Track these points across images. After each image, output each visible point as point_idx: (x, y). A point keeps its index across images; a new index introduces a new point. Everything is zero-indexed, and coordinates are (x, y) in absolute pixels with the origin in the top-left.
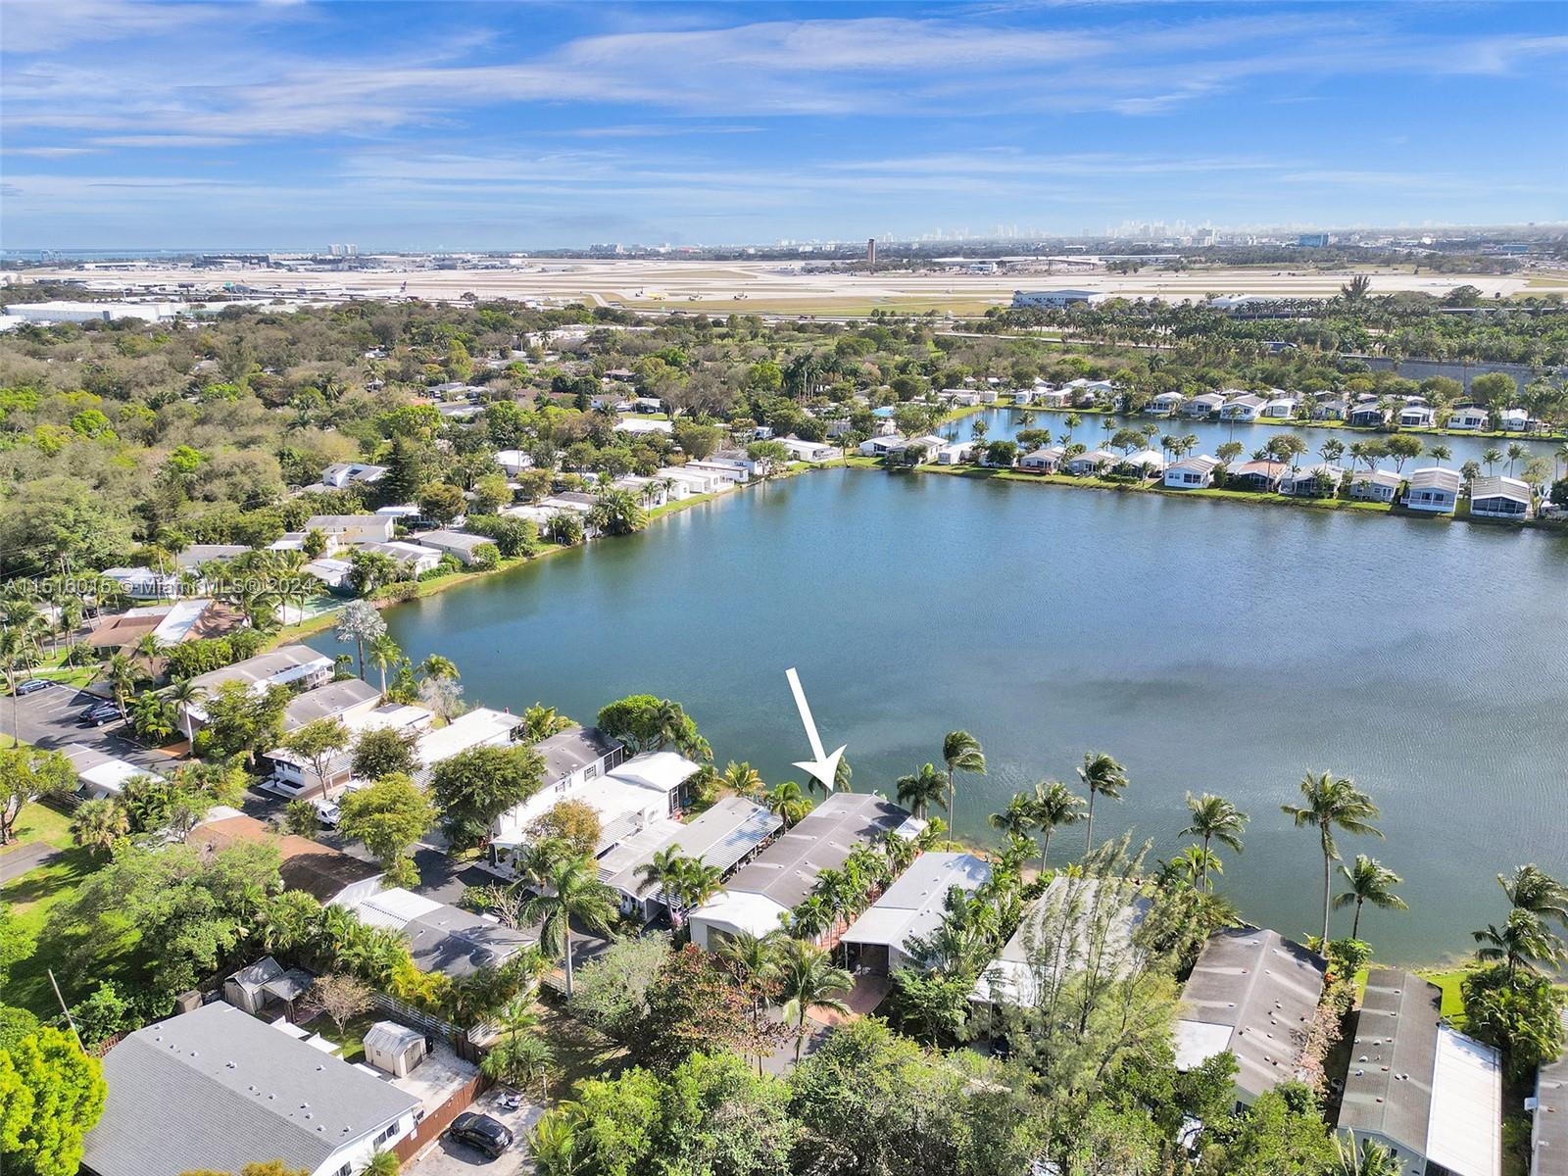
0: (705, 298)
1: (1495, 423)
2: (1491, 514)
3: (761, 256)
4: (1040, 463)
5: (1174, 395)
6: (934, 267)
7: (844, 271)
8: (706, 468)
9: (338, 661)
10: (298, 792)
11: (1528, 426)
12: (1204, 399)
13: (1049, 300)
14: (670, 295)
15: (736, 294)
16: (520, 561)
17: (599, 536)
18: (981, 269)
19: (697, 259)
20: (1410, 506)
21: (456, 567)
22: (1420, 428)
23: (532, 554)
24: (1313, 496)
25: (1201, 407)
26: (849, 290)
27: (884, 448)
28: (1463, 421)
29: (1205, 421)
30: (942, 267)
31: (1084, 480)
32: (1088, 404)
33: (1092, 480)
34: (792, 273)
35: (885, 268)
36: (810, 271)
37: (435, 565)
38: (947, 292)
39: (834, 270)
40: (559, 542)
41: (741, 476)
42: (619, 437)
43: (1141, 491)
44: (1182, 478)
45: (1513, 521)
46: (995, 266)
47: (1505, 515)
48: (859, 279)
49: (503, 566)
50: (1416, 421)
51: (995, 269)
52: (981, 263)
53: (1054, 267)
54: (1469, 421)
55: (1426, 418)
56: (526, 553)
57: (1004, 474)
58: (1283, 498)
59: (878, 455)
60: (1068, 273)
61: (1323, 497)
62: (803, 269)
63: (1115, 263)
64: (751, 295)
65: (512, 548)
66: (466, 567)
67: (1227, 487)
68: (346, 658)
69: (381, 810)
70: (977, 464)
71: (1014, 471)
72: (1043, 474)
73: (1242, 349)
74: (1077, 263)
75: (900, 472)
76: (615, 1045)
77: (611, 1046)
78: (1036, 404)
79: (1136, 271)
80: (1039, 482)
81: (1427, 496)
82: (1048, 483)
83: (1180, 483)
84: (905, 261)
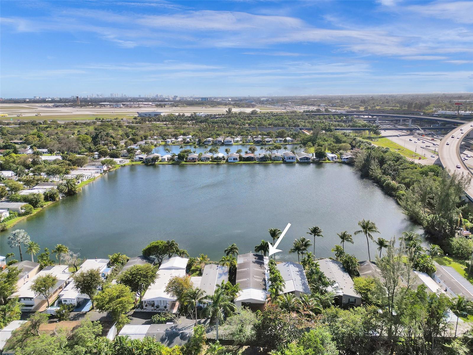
0: (23, 116)
1: (285, 141)
2: (304, 161)
3: (33, 102)
4: (193, 159)
5: (210, 139)
6: (101, 106)
7: (70, 106)
8: (86, 169)
9: (8, 256)
10: (33, 308)
11: (292, 141)
12: (218, 139)
13: (149, 115)
14: (9, 115)
15: (36, 114)
16: (39, 209)
17: (64, 197)
18: (118, 106)
19: (6, 103)
20: (287, 161)
21: (16, 215)
22: (270, 143)
23: (43, 206)
24: (264, 161)
25: (219, 141)
26: (76, 112)
27: (142, 158)
28: (279, 141)
29: (221, 145)
30: (104, 105)
31: (207, 162)
32: (188, 142)
33: (209, 162)
34: (49, 107)
35: (85, 106)
36: (57, 106)
37: (8, 215)
38: (113, 113)
39: (66, 106)
40: (50, 200)
41: (101, 171)
42: (45, 162)
43: (223, 164)
44: (233, 159)
45: (309, 162)
46: (122, 105)
47: (307, 161)
48: (77, 109)
49: (35, 212)
50: (269, 142)
51: (122, 106)
52: (116, 104)
53: (140, 106)
54: (280, 141)
55: (271, 141)
56: (42, 206)
57: (183, 163)
58: (258, 162)
59: (140, 161)
60: (145, 107)
61: (267, 161)
62: (53, 106)
63: (158, 105)
64: (42, 114)
65: (36, 205)
66: (20, 215)
67: (244, 161)
68: (12, 254)
69: (118, 297)
70: (174, 160)
71: (186, 161)
72: (195, 162)
73: (219, 126)
74: (146, 104)
75: (151, 165)
76: (240, 347)
77: (239, 349)
78: (173, 143)
79: (165, 107)
80: (195, 164)
81: (290, 158)
82: (198, 164)
83: (232, 161)
84: (90, 103)
